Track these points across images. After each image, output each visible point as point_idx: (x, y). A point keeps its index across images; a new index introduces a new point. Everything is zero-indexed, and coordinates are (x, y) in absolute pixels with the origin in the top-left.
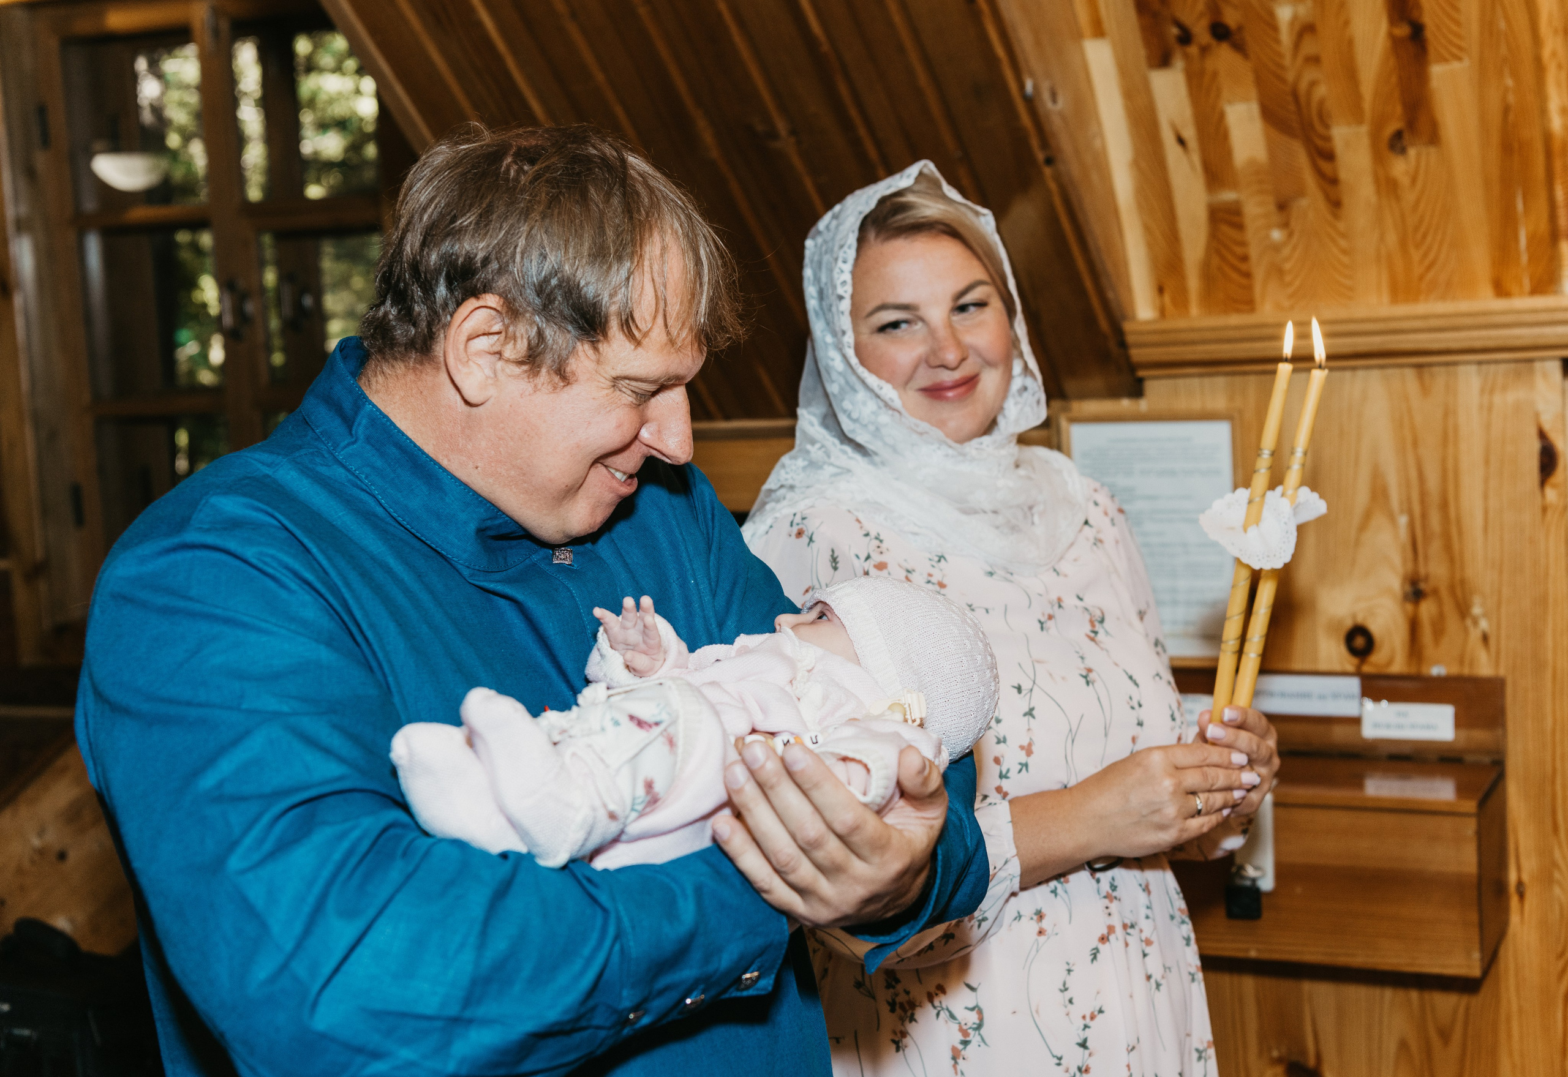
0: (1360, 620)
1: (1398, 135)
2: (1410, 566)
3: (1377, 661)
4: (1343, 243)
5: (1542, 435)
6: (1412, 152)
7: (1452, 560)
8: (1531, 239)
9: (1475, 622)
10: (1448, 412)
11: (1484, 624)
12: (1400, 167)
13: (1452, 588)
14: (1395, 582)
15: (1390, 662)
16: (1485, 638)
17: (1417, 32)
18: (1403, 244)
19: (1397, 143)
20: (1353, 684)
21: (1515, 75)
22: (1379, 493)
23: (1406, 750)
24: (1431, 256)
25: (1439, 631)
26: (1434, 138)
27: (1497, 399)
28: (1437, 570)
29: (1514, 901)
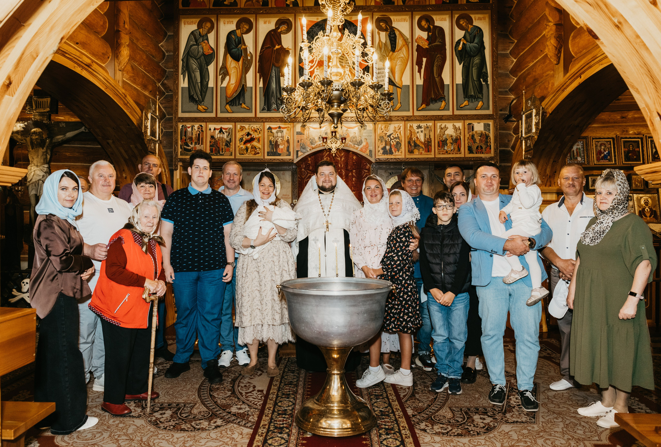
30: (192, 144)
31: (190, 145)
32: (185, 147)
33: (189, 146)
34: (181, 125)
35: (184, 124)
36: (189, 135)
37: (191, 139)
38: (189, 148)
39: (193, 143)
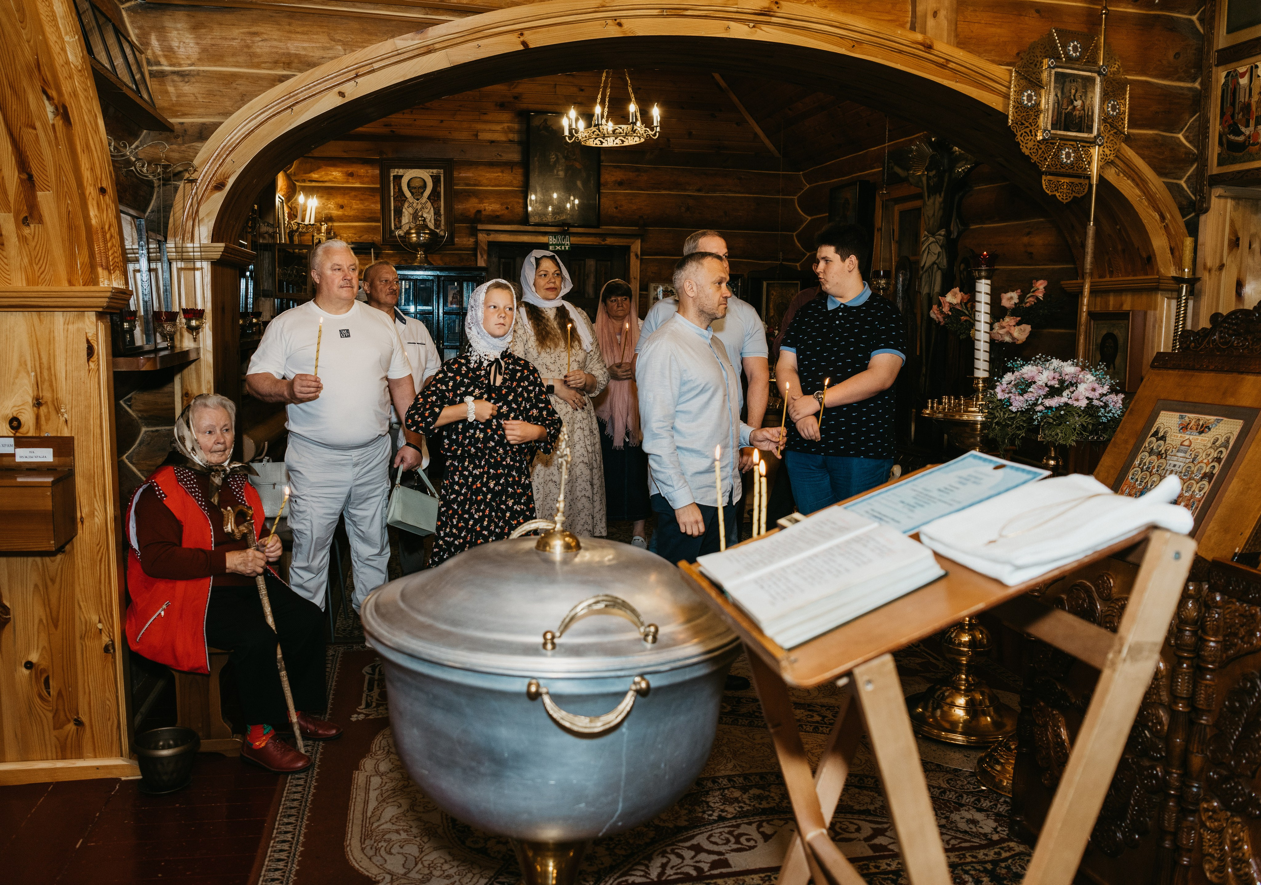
0: (15, 415)
1: (26, 218)
2: (35, 393)
3: (23, 431)
4: (5, 260)
5: (88, 341)
6: (32, 226)
7: (53, 391)
8: (82, 264)
9: (63, 415)
10: (51, 332)
11: (66, 416)
12: (26, 231)
13: (53, 401)
14: (30, 400)
15: (27, 433)
16: (66, 421)
17: (30, 177)
18: (31, 264)
19: (25, 222)
20: (11, 441)
21: (71, 199)
22: (23, 363)
23: (33, 466)
24: (43, 268)
25: (48, 419)
26: (40, 221)
27: (70, 327)
28: (47, 395)
29: (79, 525)
30: (1247, 126)
31: (1243, 129)
32: (1232, 137)
33: (1240, 133)
34: (1224, 74)
35: (1231, 67)
36: (1242, 98)
37: (1247, 107)
38: (1241, 138)
39: (1252, 123)
